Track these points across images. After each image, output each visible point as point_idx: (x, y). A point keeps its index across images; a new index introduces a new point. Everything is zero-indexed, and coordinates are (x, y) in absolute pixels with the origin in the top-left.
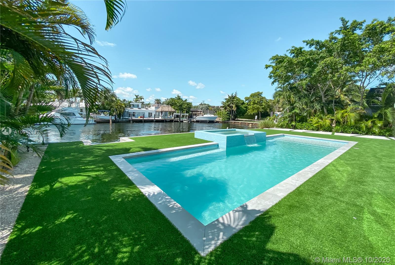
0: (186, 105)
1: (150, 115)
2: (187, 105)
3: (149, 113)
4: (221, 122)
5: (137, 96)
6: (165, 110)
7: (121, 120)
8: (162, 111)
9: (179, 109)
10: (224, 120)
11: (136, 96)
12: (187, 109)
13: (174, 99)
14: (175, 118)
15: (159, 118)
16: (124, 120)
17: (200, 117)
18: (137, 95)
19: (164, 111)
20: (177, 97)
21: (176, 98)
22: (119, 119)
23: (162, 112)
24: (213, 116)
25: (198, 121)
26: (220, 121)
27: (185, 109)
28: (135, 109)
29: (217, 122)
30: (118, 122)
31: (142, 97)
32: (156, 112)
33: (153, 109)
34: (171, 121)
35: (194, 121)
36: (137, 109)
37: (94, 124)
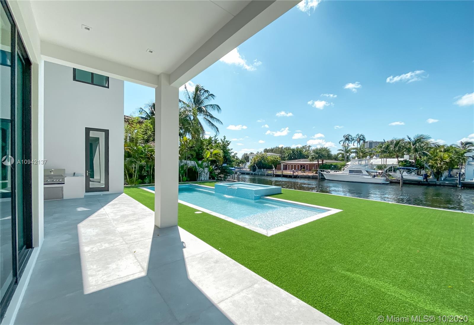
37: (383, 184)
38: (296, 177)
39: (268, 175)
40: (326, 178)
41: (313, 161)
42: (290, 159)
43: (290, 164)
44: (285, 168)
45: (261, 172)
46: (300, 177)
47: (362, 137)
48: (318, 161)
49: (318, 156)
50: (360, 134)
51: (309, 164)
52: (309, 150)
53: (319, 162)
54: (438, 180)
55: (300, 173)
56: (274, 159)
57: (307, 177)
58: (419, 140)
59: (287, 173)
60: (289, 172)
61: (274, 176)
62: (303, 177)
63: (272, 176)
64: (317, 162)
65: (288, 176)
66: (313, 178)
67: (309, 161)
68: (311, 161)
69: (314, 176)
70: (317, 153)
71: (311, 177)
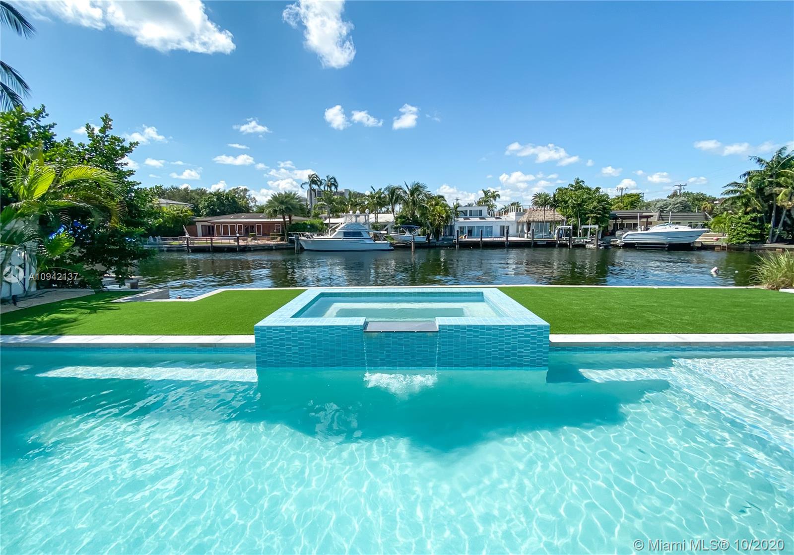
0: (595, 203)
1: (505, 231)
2: (598, 203)
3: (502, 228)
4: (723, 249)
5: (486, 193)
6: (536, 219)
7: (440, 242)
8: (529, 221)
9: (575, 213)
10: (734, 241)
11: (484, 192)
12: (599, 214)
13: (567, 189)
14: (560, 237)
15: (524, 237)
16: (445, 242)
17: (639, 232)
18: (485, 190)
19: (534, 221)
20: (574, 184)
21: (572, 186)
22: (435, 241)
23: (529, 224)
24: (687, 229)
25: (629, 246)
26: (720, 244)
27: (592, 212)
28: (472, 220)
29: (704, 247)
30: (435, 247)
31: (496, 193)
32: (518, 223)
33: (512, 217)
34: (550, 245)
35: (616, 246)
36: (477, 219)
37: (389, 250)
38: (245, 250)
39: (170, 250)
40: (305, 248)
41: (275, 217)
42: (213, 213)
43: (221, 223)
44: (209, 231)
45: (149, 244)
46: (252, 249)
47: (333, 180)
48: (284, 218)
49: (285, 208)
50: (331, 176)
51: (263, 223)
52: (246, 197)
53: (286, 220)
54: (437, 241)
55: (250, 242)
56: (178, 213)
57: (266, 247)
58: (416, 189)
59: (222, 243)
60: (227, 241)
61: (189, 251)
62: (258, 248)
63: (183, 251)
64: (282, 220)
65: (226, 250)
66: (278, 248)
67: (268, 218)
68: (271, 217)
69: (278, 245)
70: (282, 203)
71: (274, 248)
